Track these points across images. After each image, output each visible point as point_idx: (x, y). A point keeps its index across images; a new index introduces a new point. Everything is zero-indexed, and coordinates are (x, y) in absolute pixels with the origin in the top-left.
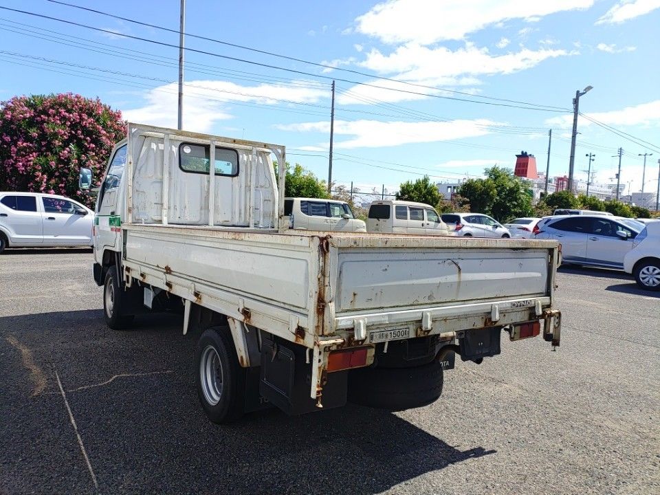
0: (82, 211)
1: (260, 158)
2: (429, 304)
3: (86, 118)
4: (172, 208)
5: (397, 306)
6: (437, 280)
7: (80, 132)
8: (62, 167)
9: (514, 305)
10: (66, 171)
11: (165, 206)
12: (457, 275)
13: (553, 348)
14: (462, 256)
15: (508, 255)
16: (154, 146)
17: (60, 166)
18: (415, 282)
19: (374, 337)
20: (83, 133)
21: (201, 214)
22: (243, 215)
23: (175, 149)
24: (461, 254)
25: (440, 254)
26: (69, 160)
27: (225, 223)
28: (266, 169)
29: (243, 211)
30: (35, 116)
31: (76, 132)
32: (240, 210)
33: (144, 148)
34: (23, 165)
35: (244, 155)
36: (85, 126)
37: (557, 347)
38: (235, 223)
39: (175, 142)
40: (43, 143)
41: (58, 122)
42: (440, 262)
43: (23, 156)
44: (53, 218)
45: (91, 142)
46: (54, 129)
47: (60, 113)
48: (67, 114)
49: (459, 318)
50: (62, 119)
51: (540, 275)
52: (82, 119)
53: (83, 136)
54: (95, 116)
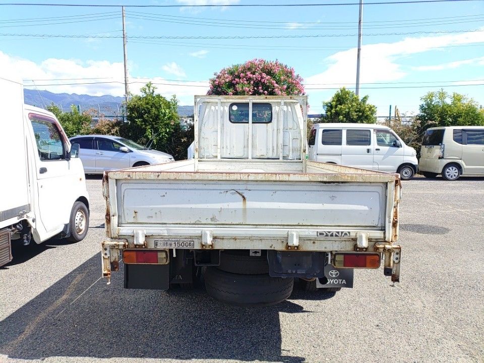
1: (289, 107)
2: (215, 224)
3: (265, 76)
4: (225, 148)
5: (180, 224)
6: (218, 206)
7: (260, 88)
9: (321, 234)
11: (219, 146)
12: (242, 203)
13: (392, 283)
14: (249, 187)
15: (315, 188)
16: (213, 108)
18: (193, 206)
19: (159, 245)
20: (262, 89)
21: (244, 151)
22: (275, 151)
23: (227, 109)
24: (248, 186)
25: (223, 185)
27: (262, 157)
28: (294, 114)
29: (275, 148)
30: (232, 80)
32: (273, 147)
33: (207, 110)
35: (277, 106)
36: (264, 82)
37: (396, 283)
38: (270, 157)
39: (227, 104)
41: (246, 82)
42: (222, 191)
46: (242, 88)
47: (247, 75)
48: (251, 75)
49: (251, 238)
50: (249, 79)
51: (366, 208)
52: (262, 78)
53: (262, 91)
54: (273, 73)
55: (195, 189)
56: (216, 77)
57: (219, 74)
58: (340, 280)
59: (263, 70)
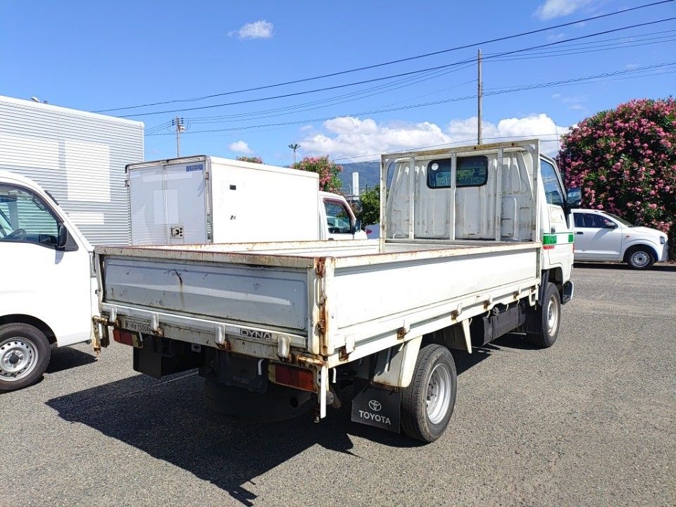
0: (613, 224)
3: (645, 123)
4: (421, 223)
6: (162, 288)
7: (636, 140)
8: (614, 180)
9: (245, 332)
10: (618, 183)
11: (411, 222)
12: (178, 286)
15: (242, 272)
16: (407, 169)
17: (611, 179)
18: (146, 287)
20: (640, 141)
21: (446, 228)
22: (491, 228)
23: (424, 169)
24: (186, 266)
26: (621, 171)
27: (471, 236)
28: (523, 170)
30: (592, 134)
31: (632, 141)
32: (489, 221)
33: (400, 173)
34: (576, 183)
35: (494, 160)
36: (643, 132)
38: (483, 236)
39: (424, 163)
40: (597, 159)
41: (612, 134)
42: (165, 271)
43: (576, 175)
44: (581, 233)
45: (649, 148)
46: (606, 143)
47: (616, 124)
48: (622, 125)
49: (190, 329)
50: (618, 131)
51: (288, 303)
52: (640, 126)
53: (639, 144)
54: (662, 117)
55: (149, 268)
56: (571, 131)
57: (575, 126)
58: (384, 418)
59: (644, 114)
